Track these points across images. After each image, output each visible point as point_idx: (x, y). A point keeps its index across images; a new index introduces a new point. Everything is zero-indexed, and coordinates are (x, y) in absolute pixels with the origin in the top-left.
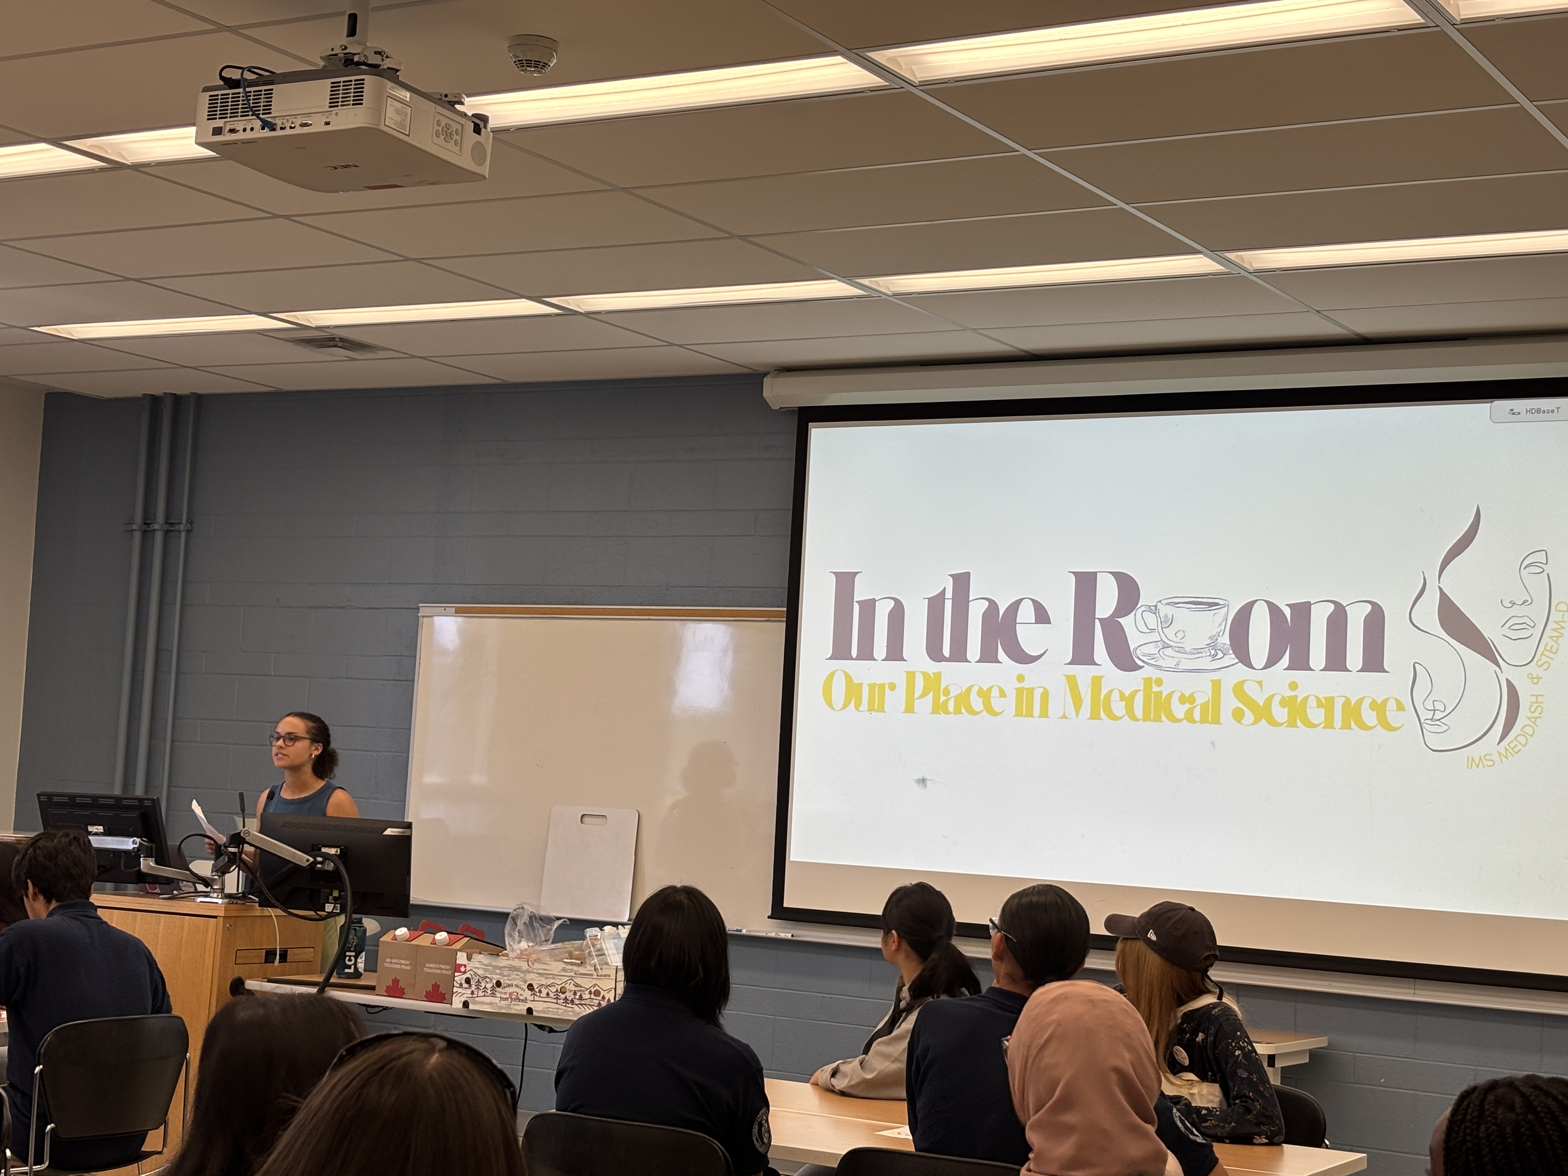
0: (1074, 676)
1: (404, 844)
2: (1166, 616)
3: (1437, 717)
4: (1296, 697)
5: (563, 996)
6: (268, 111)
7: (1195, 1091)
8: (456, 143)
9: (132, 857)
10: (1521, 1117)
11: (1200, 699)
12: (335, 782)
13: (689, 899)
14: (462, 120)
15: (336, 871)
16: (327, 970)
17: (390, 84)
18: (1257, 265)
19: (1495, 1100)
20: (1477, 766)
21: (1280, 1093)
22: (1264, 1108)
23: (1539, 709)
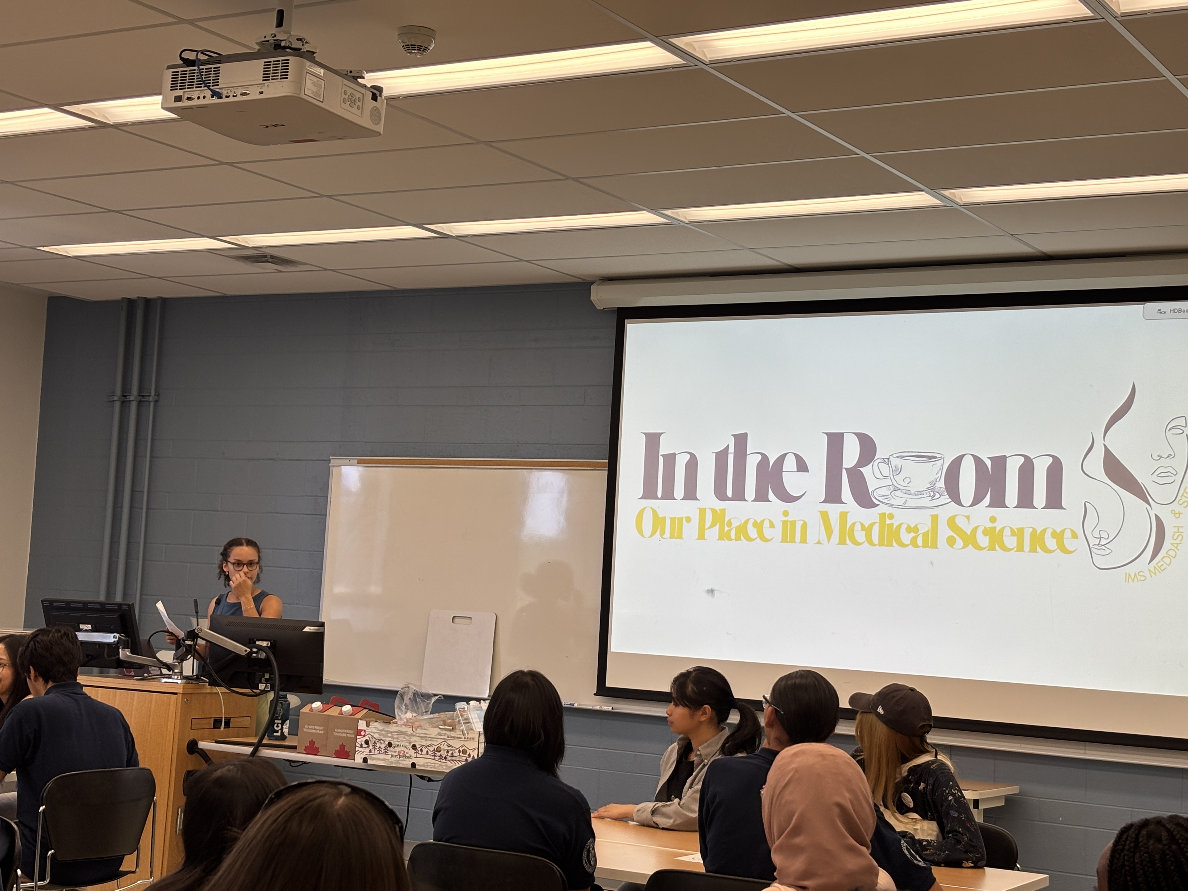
0: (827, 512)
1: (318, 639)
2: (896, 466)
3: (1102, 543)
4: (995, 527)
5: (439, 754)
6: (216, 84)
7: (918, 827)
8: (358, 108)
9: (113, 648)
10: (1166, 847)
11: (922, 530)
13: (533, 680)
14: (363, 90)
15: (267, 659)
16: (260, 734)
17: (308, 63)
18: (966, 200)
19: (1147, 834)
20: (1133, 581)
21: (982, 828)
22: (970, 840)
23: (1180, 538)
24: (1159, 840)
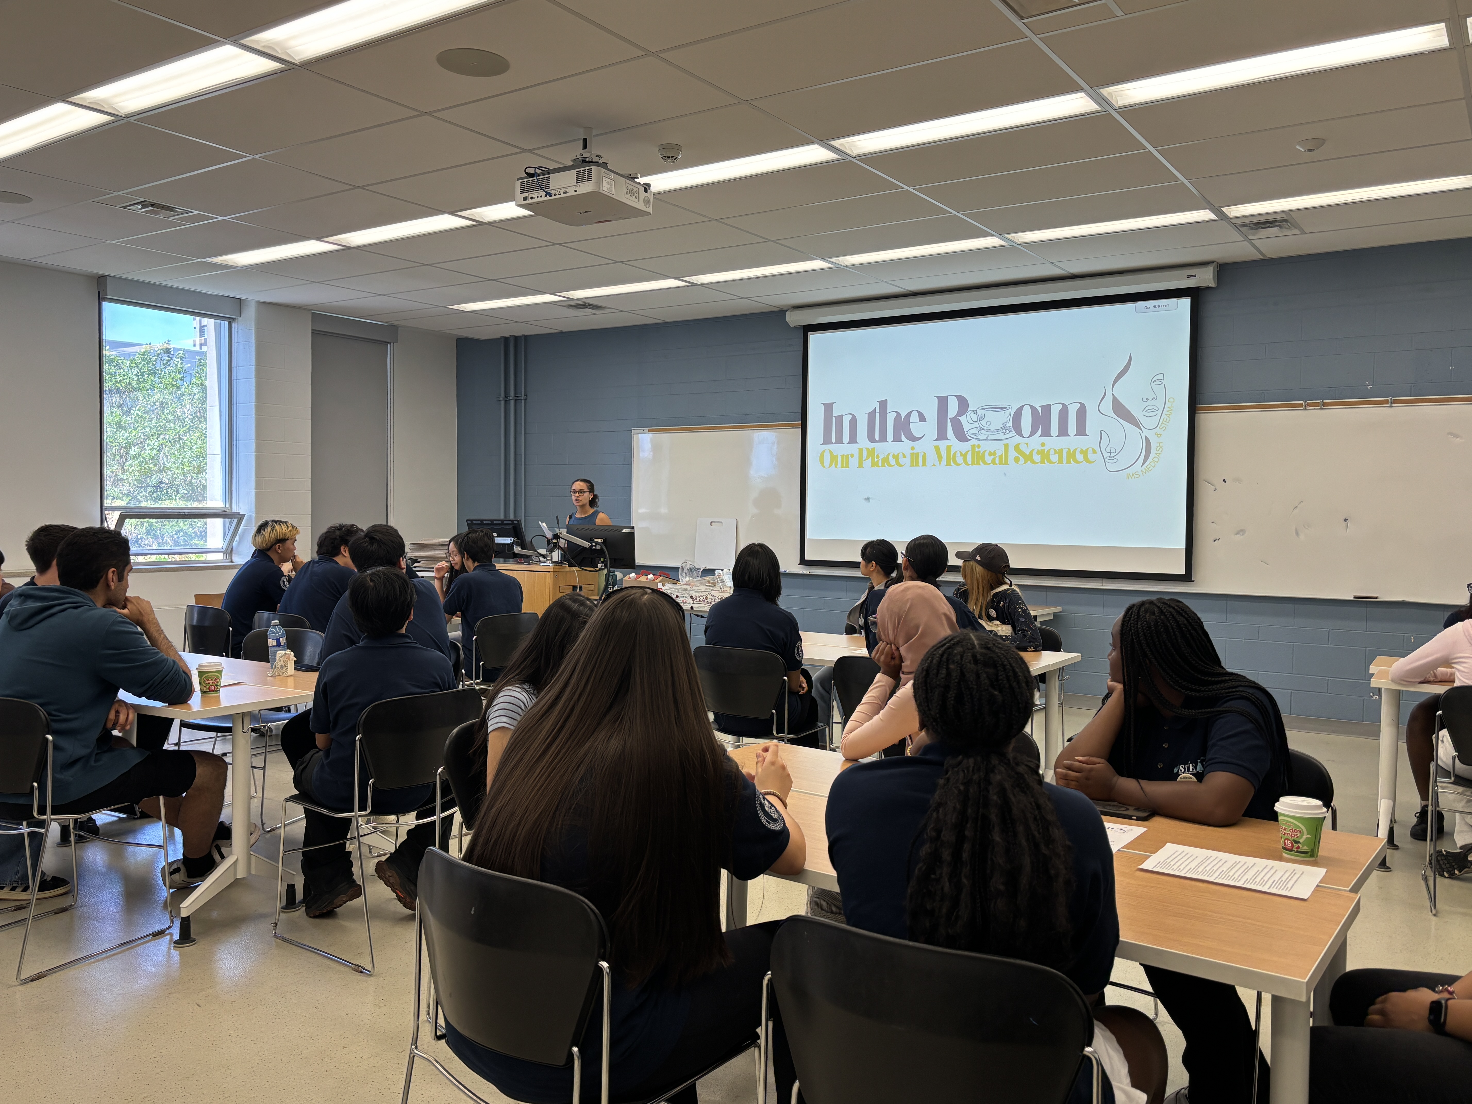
0: (938, 446)
1: (631, 536)
2: (981, 415)
3: (1112, 456)
4: (1044, 449)
5: (706, 601)
6: (548, 187)
7: (999, 628)
8: (636, 197)
9: (510, 546)
10: (1158, 618)
11: (999, 453)
12: (599, 509)
13: (762, 548)
14: (638, 186)
15: (602, 549)
16: (601, 593)
17: (604, 170)
18: (1021, 240)
19: (1145, 610)
20: (1132, 478)
21: (1041, 630)
22: (1032, 635)
23: (1161, 449)
24: (1153, 613)
